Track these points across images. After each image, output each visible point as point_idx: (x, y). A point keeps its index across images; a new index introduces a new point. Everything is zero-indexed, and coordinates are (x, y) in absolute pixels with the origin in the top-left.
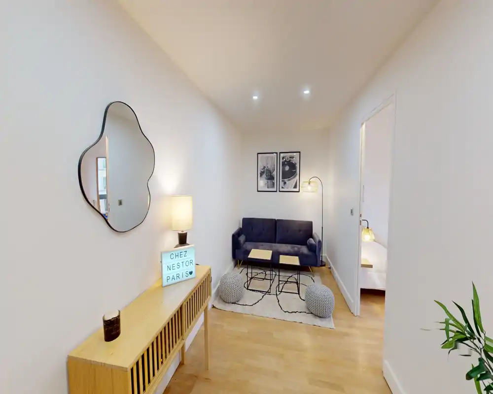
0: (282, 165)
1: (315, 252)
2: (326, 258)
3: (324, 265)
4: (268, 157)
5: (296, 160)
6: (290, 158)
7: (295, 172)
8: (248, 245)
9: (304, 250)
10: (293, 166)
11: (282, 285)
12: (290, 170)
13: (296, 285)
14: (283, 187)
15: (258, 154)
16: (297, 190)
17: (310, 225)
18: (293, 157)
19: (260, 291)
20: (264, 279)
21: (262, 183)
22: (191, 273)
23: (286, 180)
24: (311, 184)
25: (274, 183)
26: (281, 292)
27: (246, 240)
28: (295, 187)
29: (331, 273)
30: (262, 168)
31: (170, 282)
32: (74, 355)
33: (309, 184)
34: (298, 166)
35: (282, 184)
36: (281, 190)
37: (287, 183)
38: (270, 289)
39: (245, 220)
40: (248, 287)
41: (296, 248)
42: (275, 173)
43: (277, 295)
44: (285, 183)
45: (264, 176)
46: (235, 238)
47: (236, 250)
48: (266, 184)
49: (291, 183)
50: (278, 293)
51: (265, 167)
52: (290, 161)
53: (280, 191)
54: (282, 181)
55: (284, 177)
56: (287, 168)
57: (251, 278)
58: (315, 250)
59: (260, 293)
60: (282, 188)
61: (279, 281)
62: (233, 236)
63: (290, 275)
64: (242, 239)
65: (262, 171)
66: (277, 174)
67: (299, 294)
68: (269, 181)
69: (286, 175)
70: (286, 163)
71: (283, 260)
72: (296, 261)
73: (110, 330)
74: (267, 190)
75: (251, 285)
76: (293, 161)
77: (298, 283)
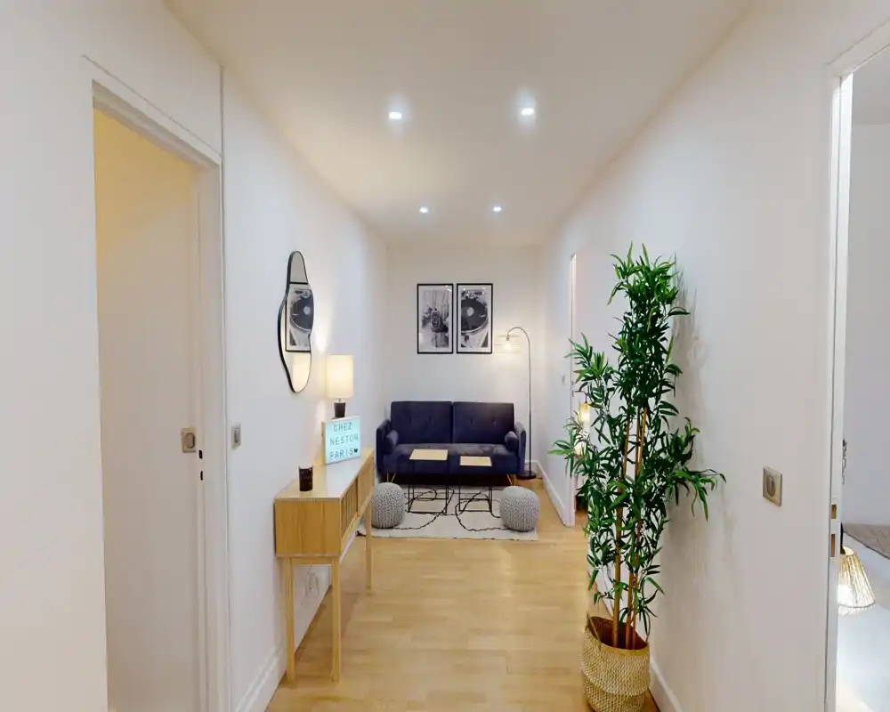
0: (462, 306)
1: (516, 451)
2: (538, 466)
3: (534, 477)
4: (436, 292)
5: (485, 298)
6: (476, 293)
7: (485, 319)
9: (501, 449)
10: (480, 308)
11: (464, 504)
12: (475, 314)
13: (486, 503)
14: (464, 344)
15: (418, 285)
16: (487, 350)
17: (509, 409)
18: (480, 293)
19: (430, 513)
20: (433, 499)
21: (427, 337)
22: (356, 451)
23: (468, 333)
24: (511, 339)
25: (447, 339)
26: (463, 511)
27: (400, 441)
28: (485, 345)
29: (542, 486)
30: (426, 311)
31: (334, 459)
32: (278, 497)
33: (508, 339)
34: (489, 308)
35: (461, 339)
36: (460, 349)
37: (471, 337)
38: (446, 508)
39: (395, 406)
40: (409, 509)
41: (487, 447)
42: (449, 320)
43: (456, 515)
44: (467, 338)
45: (430, 324)
46: (382, 435)
47: (384, 457)
48: (432, 340)
49: (477, 338)
50: (458, 513)
51: (430, 310)
52: (475, 299)
53: (457, 353)
54: (462, 334)
55: (464, 328)
56: (470, 312)
57: (414, 499)
58: (517, 448)
59: (429, 515)
60: (462, 346)
61: (460, 499)
62: (379, 432)
63: (478, 491)
64: (393, 436)
65: (426, 316)
66: (453, 322)
67: (491, 511)
68: (439, 334)
69: (471, 325)
70: (468, 302)
71: (465, 461)
72: (486, 462)
73: (306, 479)
74: (435, 350)
75: (416, 506)
76: (481, 299)
77: (489, 500)
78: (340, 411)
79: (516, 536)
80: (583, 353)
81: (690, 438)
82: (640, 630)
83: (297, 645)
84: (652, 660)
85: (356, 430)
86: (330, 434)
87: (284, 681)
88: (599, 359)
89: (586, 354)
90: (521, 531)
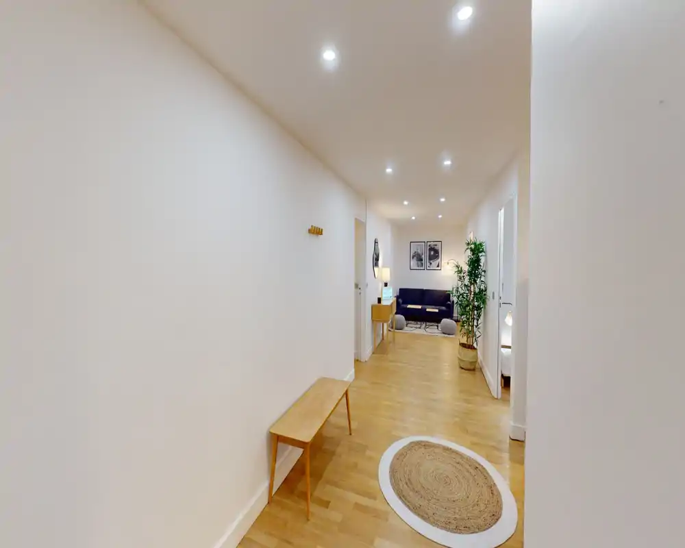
0: (429, 251)
4: (418, 245)
5: (437, 248)
6: (434, 245)
7: (438, 256)
8: (405, 306)
9: (443, 307)
10: (436, 252)
11: (428, 326)
12: (434, 253)
13: (436, 327)
14: (430, 266)
15: (411, 242)
16: (439, 268)
17: (448, 293)
18: (436, 245)
19: (414, 327)
20: (415, 324)
21: (414, 263)
22: (391, 298)
23: (431, 261)
25: (422, 264)
26: (427, 328)
27: (403, 303)
28: (438, 266)
30: (414, 252)
32: (374, 303)
33: (448, 264)
34: (440, 251)
35: (428, 264)
36: (428, 268)
38: (420, 327)
39: (400, 290)
40: (407, 325)
41: (438, 307)
42: (423, 256)
43: (425, 329)
44: (431, 264)
45: (415, 258)
48: (416, 264)
49: (435, 263)
51: (416, 252)
52: (434, 248)
54: (429, 262)
55: (430, 259)
56: (432, 253)
58: (450, 307)
61: (426, 325)
63: (433, 324)
64: (400, 301)
65: (414, 255)
66: (425, 257)
67: (438, 329)
68: (419, 262)
69: (432, 258)
70: (431, 249)
71: (427, 310)
72: (437, 311)
73: (379, 300)
74: (418, 268)
75: (409, 325)
76: (436, 247)
77: (438, 326)
78: (386, 285)
79: (446, 335)
80: (457, 266)
81: (486, 290)
82: (475, 345)
83: (377, 345)
84: (479, 353)
85: (391, 290)
86: (384, 291)
87: (373, 353)
88: (461, 268)
89: (457, 267)
90: (449, 334)
